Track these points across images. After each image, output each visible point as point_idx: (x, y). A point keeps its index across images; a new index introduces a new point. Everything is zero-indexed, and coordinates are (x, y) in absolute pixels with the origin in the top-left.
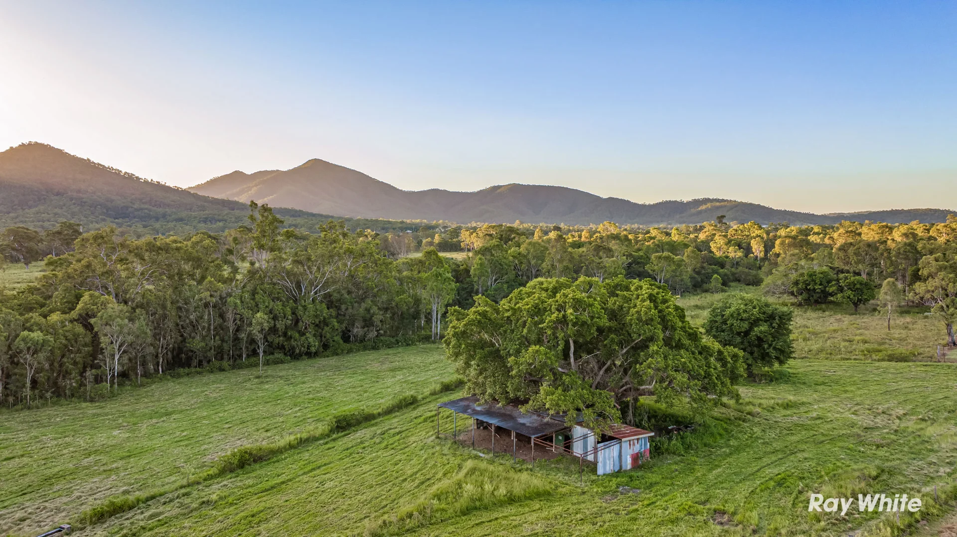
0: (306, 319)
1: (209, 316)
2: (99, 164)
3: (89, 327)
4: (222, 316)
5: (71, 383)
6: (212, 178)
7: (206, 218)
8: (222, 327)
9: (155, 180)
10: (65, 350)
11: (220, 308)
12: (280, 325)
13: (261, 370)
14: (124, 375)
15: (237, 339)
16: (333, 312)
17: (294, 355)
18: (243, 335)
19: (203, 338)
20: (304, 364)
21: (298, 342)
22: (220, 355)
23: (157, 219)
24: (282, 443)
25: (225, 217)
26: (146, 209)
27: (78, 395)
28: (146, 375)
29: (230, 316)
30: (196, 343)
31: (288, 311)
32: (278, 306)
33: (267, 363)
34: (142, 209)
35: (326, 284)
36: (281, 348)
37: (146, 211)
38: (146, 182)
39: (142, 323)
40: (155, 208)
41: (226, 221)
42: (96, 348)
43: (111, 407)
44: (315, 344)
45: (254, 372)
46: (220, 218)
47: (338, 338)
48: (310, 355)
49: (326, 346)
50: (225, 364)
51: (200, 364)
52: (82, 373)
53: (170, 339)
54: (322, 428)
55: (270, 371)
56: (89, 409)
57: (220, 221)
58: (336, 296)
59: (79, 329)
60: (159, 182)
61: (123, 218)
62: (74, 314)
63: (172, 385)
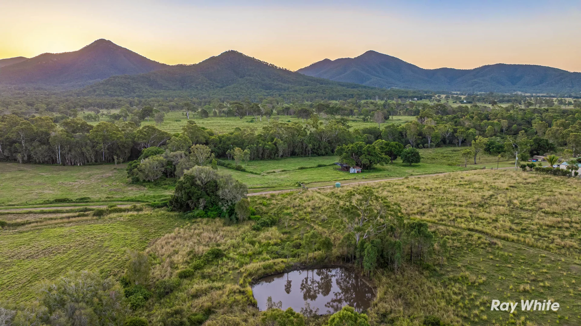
0: (322, 146)
1: (300, 144)
2: (258, 60)
3: (276, 145)
4: (303, 144)
5: (273, 157)
6: (313, 63)
7: (308, 90)
8: (302, 147)
9: (284, 68)
10: (272, 150)
11: (302, 142)
12: (316, 147)
13: (310, 158)
14: (282, 156)
15: (305, 151)
16: (329, 145)
17: (319, 155)
18: (307, 149)
19: (298, 149)
20: (322, 157)
21: (320, 152)
22: (302, 153)
23: (285, 90)
24: (308, 167)
25: (317, 90)
26: (280, 85)
27: (274, 159)
28: (286, 156)
29: (304, 144)
30: (297, 150)
31: (318, 144)
32: (315, 143)
33: (312, 156)
34: (278, 85)
35: (328, 138)
36: (316, 153)
37: (280, 86)
38: (280, 69)
39: (286, 145)
40: (284, 84)
41: (317, 92)
42: (277, 149)
43: (280, 162)
44: (324, 152)
45: (308, 158)
46: (315, 90)
47: (330, 151)
48: (323, 155)
49: (327, 154)
50: (303, 155)
51: (298, 155)
52: (275, 155)
53: (292, 149)
54: (315, 165)
55: (312, 158)
56: (277, 162)
57: (315, 92)
58: (331, 141)
59: (274, 146)
60: (286, 69)
61: (270, 89)
62: (273, 142)
63: (292, 159)
